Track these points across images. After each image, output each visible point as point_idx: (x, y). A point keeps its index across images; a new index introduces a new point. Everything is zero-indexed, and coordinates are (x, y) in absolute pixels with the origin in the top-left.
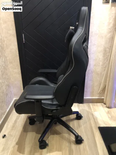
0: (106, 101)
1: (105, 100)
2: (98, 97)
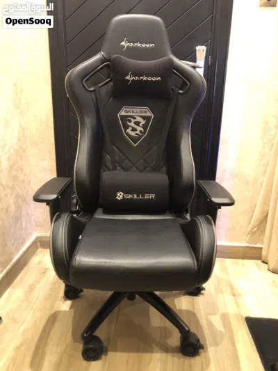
2: (247, 242)
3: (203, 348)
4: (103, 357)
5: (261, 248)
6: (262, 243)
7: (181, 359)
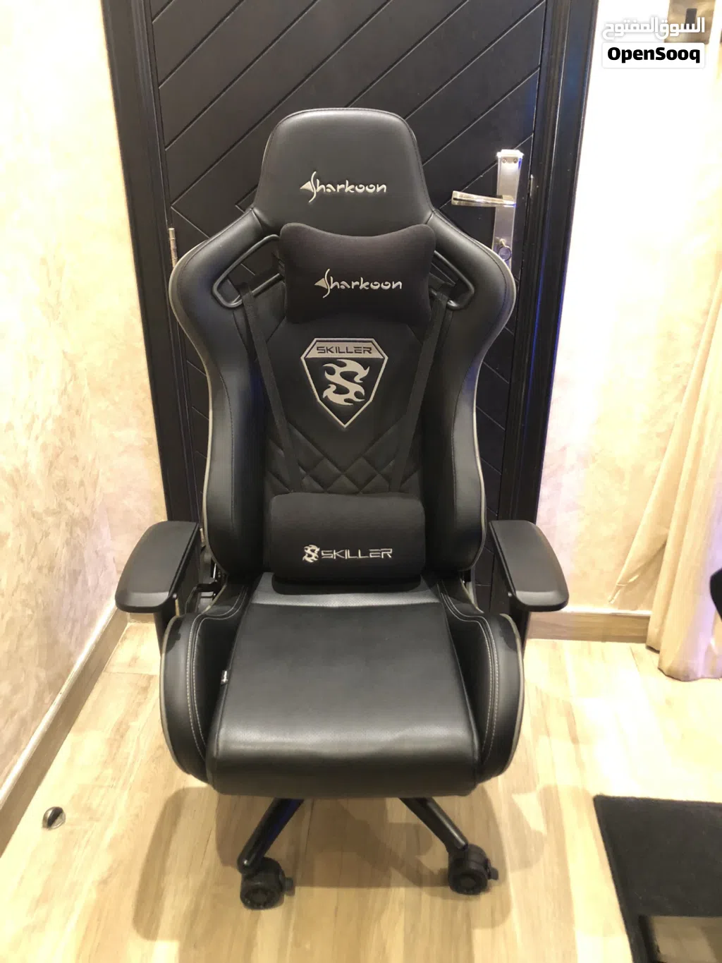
0: (660, 633)
1: (653, 629)
2: (615, 604)
3: (496, 878)
4: (286, 898)
5: (648, 618)
6: (650, 606)
7: (450, 902)
